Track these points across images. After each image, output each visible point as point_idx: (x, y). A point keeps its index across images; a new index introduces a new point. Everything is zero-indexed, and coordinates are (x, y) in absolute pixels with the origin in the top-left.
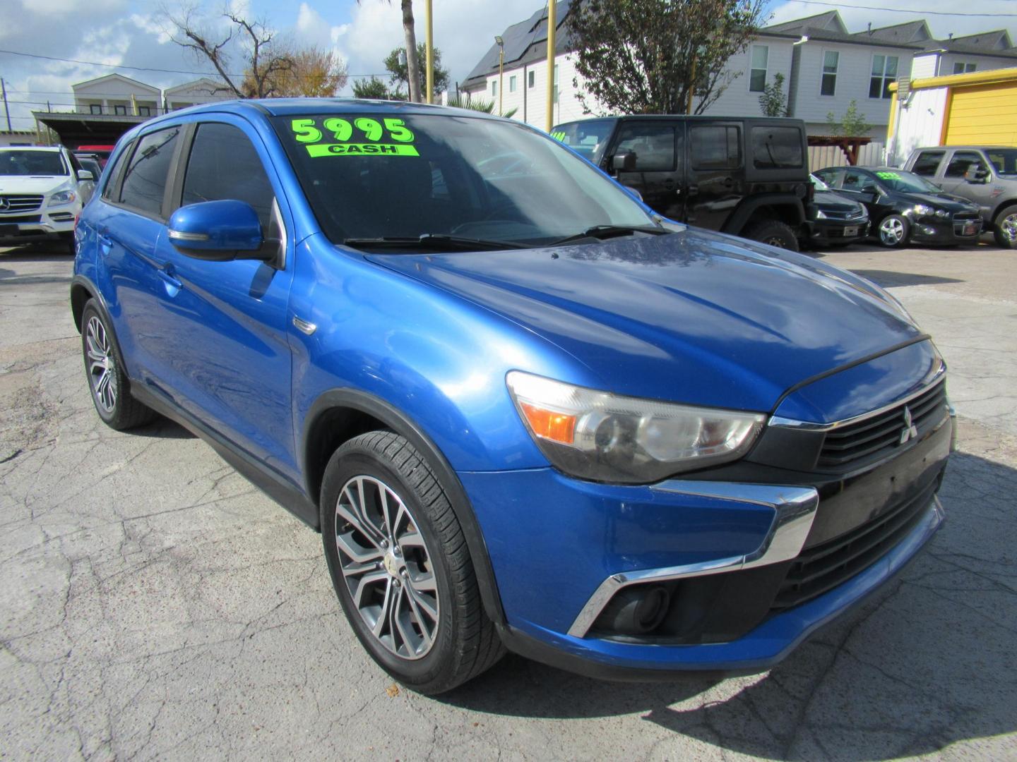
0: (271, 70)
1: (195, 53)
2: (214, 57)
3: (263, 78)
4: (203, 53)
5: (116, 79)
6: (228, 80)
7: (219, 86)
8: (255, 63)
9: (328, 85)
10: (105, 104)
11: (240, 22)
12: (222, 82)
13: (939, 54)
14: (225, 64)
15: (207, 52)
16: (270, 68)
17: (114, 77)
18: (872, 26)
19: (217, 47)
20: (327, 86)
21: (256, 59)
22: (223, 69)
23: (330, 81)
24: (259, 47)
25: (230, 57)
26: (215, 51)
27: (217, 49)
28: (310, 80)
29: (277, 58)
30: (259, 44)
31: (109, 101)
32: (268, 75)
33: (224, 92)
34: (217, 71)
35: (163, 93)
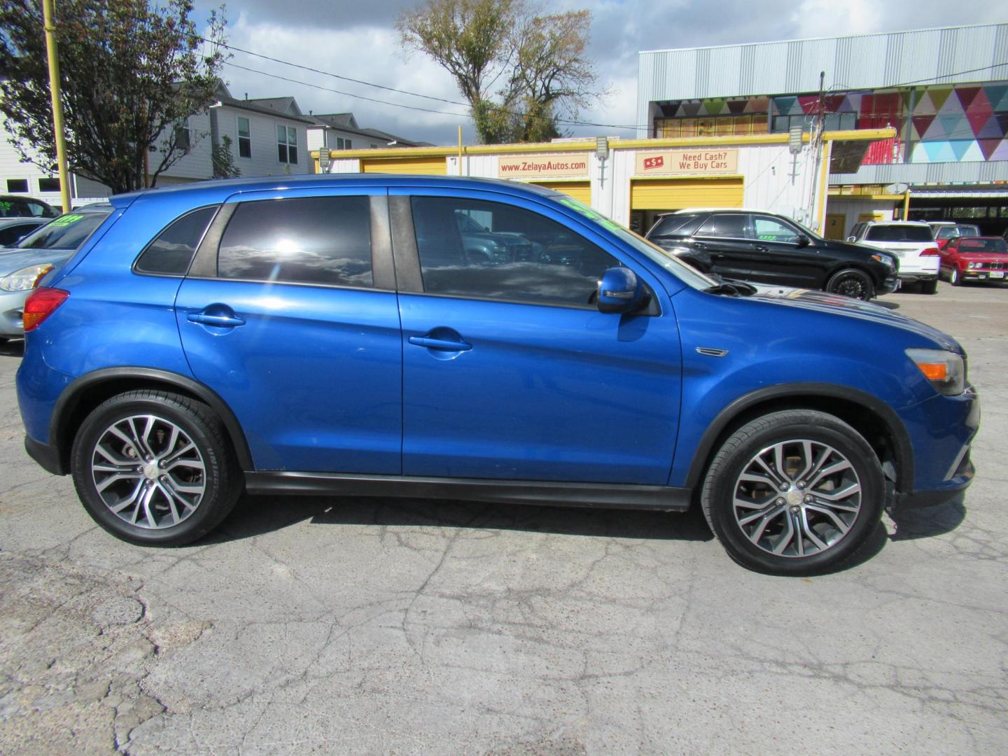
13: (325, 129)
18: (248, 96)
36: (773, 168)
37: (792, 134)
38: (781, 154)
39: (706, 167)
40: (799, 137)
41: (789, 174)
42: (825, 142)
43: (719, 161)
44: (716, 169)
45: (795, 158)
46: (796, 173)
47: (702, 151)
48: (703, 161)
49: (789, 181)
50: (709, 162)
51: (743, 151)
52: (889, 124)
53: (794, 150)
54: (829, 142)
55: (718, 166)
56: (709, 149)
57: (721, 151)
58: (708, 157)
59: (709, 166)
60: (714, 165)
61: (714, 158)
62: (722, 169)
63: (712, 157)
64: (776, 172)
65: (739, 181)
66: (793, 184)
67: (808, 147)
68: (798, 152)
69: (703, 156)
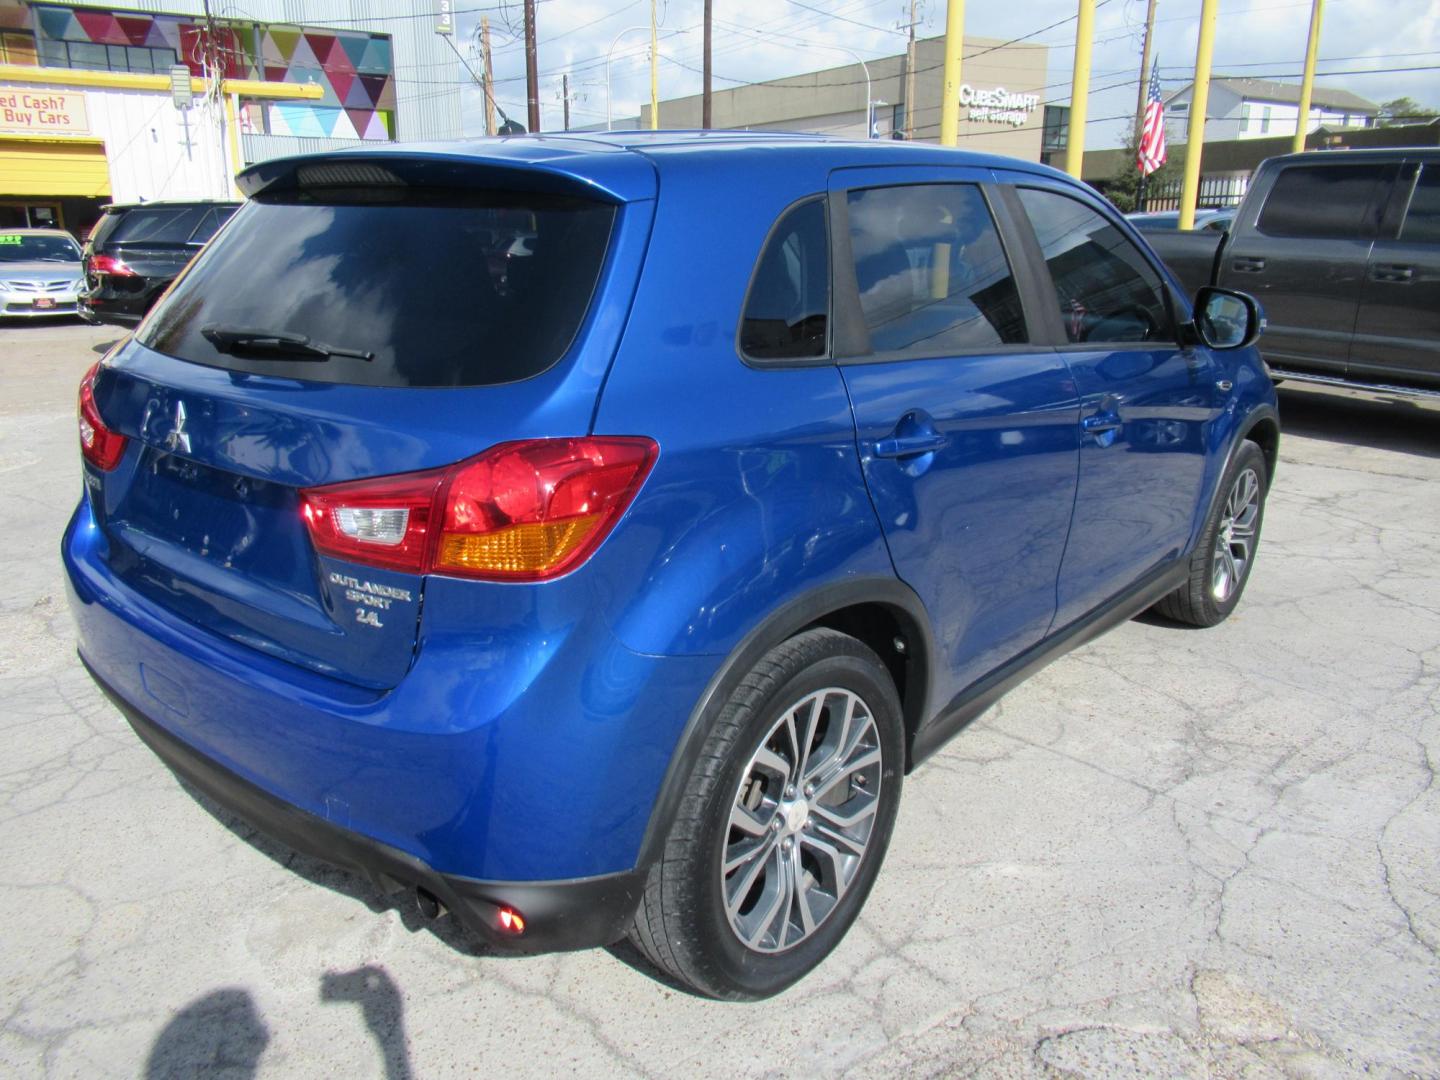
36: (153, 131)
37: (175, 77)
38: (160, 108)
39: (29, 120)
40: (187, 83)
41: (180, 143)
42: (228, 96)
43: (54, 112)
44: (49, 125)
45: (185, 116)
46: (192, 141)
47: (18, 92)
48: (20, 109)
49: (182, 155)
50: (34, 112)
51: (93, 97)
52: (311, 78)
53: (182, 104)
54: (233, 95)
55: (52, 119)
56: (29, 89)
57: (54, 94)
58: (30, 102)
59: (35, 120)
60: (45, 117)
61: (42, 105)
62: (62, 125)
63: (37, 104)
64: (159, 138)
65: (98, 148)
66: (190, 159)
67: (201, 101)
68: (189, 108)
69: (19, 101)
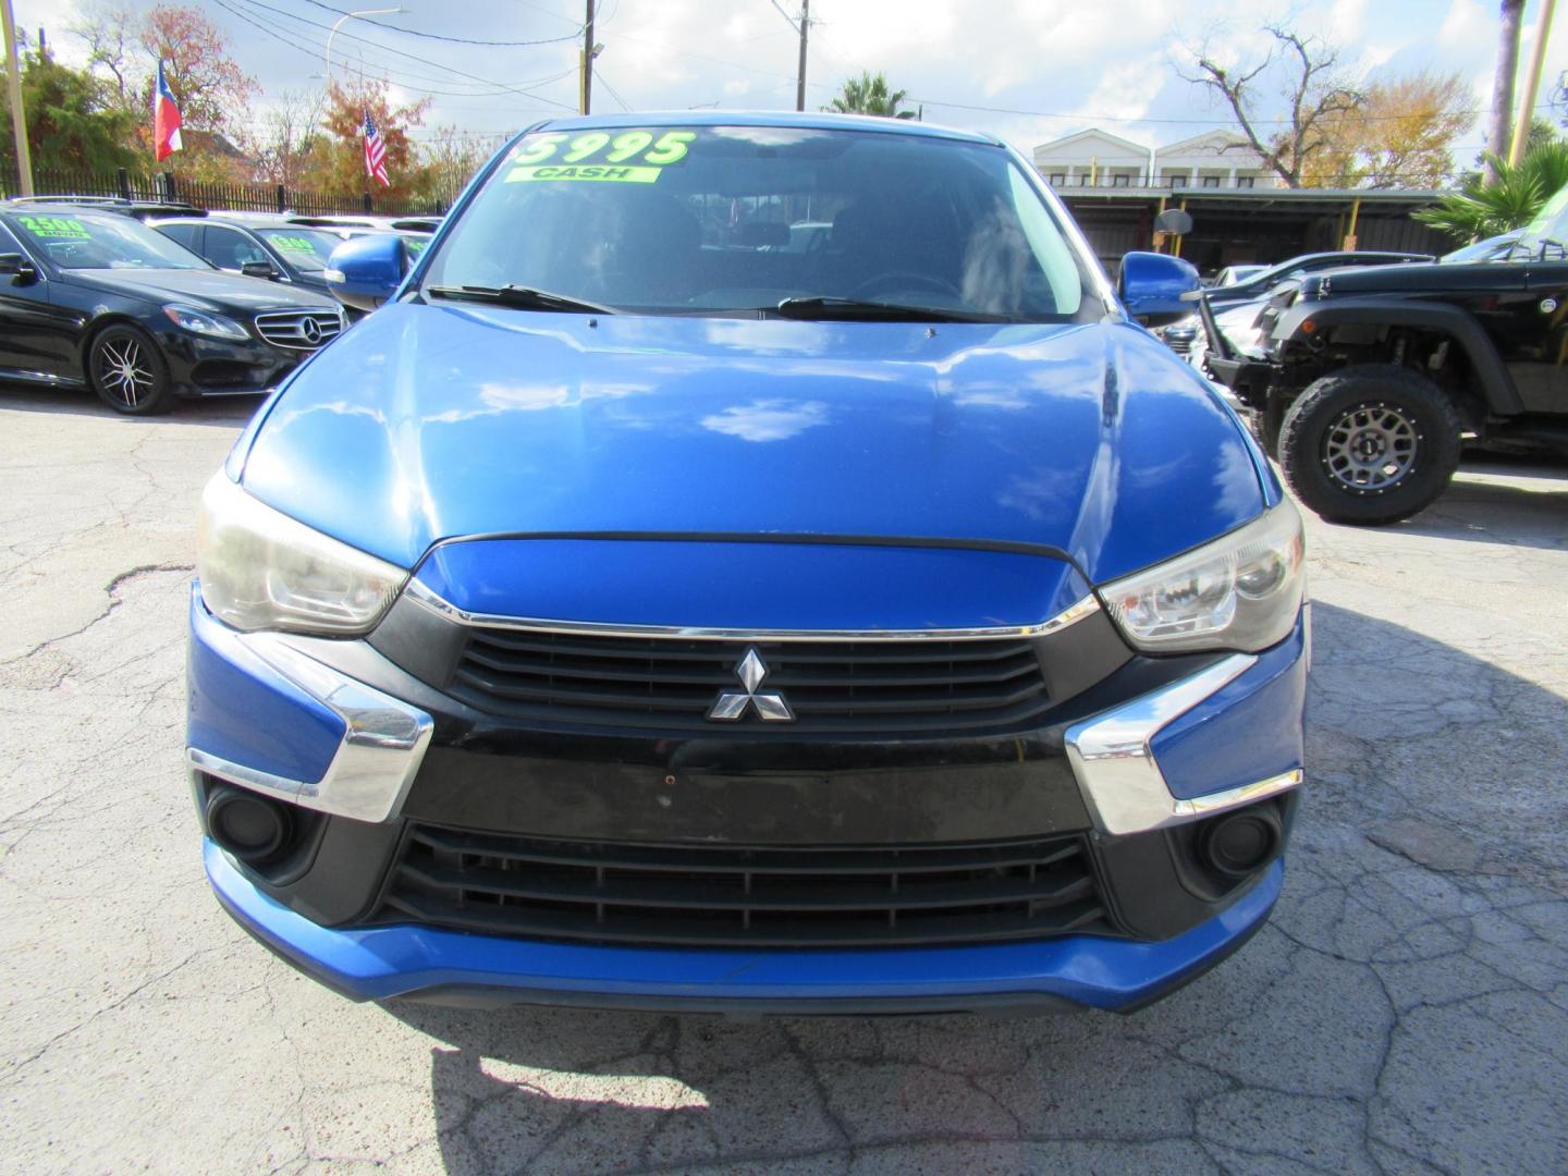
0: (1321, 110)
1: (1207, 89)
2: (1234, 96)
3: (1307, 124)
4: (1219, 91)
5: (1092, 137)
6: (1248, 130)
7: (1234, 141)
8: (1298, 101)
9: (1436, 132)
10: (1071, 172)
11: (1287, 38)
12: (1239, 134)
14: (1248, 106)
15: (1225, 88)
16: (1321, 107)
17: (1090, 133)
19: (1243, 80)
20: (1432, 134)
21: (1301, 95)
22: (1245, 112)
23: (1442, 126)
24: (1311, 76)
25: (1260, 95)
26: (1238, 86)
27: (1242, 84)
28: (1404, 125)
29: (1337, 90)
30: (1312, 70)
31: (1077, 169)
32: (1316, 119)
33: (1240, 149)
34: (1235, 118)
35: (1153, 155)
